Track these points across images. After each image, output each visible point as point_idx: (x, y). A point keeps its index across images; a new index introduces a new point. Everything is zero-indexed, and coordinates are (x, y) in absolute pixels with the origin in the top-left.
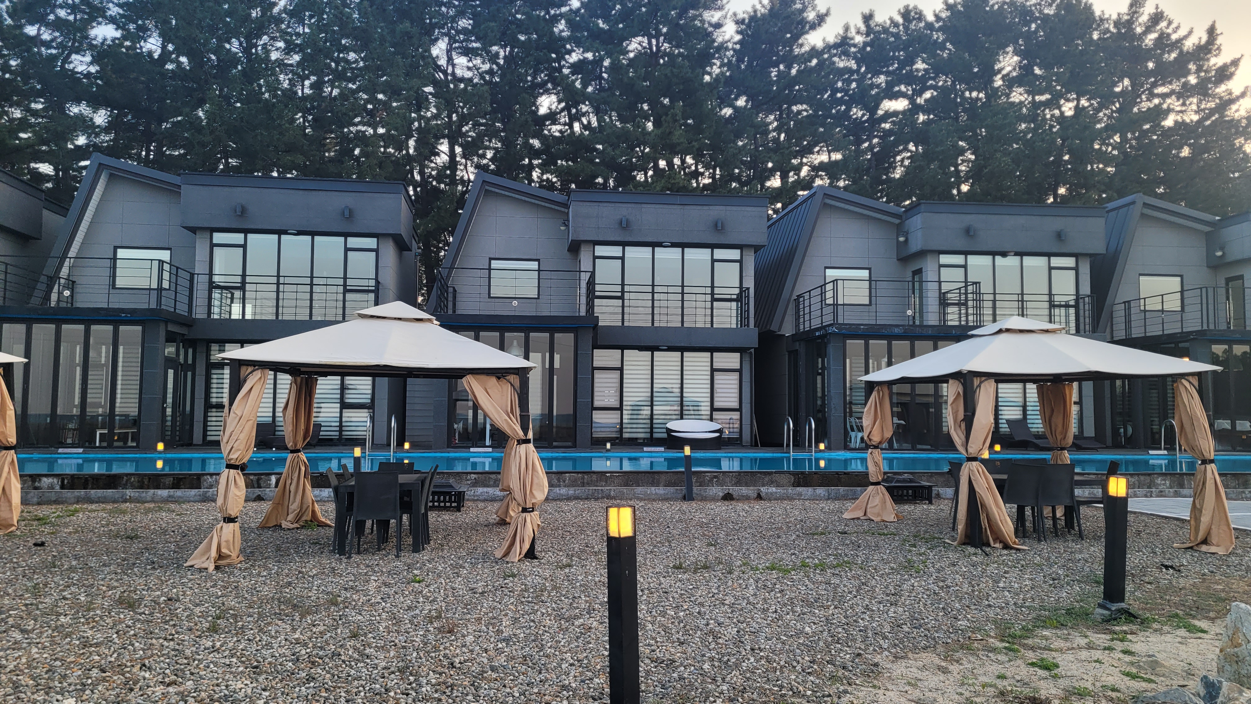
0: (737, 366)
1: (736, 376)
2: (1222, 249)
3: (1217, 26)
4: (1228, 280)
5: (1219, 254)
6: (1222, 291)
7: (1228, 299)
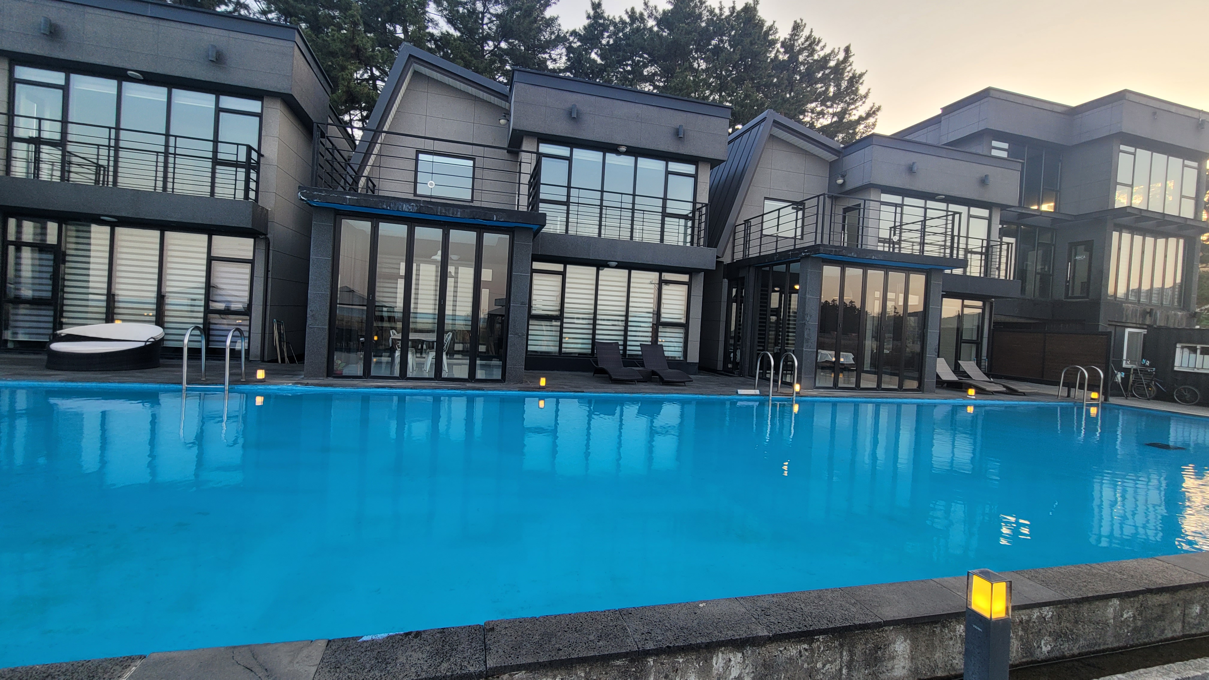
0: (249, 255)
1: (246, 269)
2: (843, 177)
3: (852, 48)
4: (846, 210)
5: (840, 181)
6: (839, 219)
7: (843, 229)
